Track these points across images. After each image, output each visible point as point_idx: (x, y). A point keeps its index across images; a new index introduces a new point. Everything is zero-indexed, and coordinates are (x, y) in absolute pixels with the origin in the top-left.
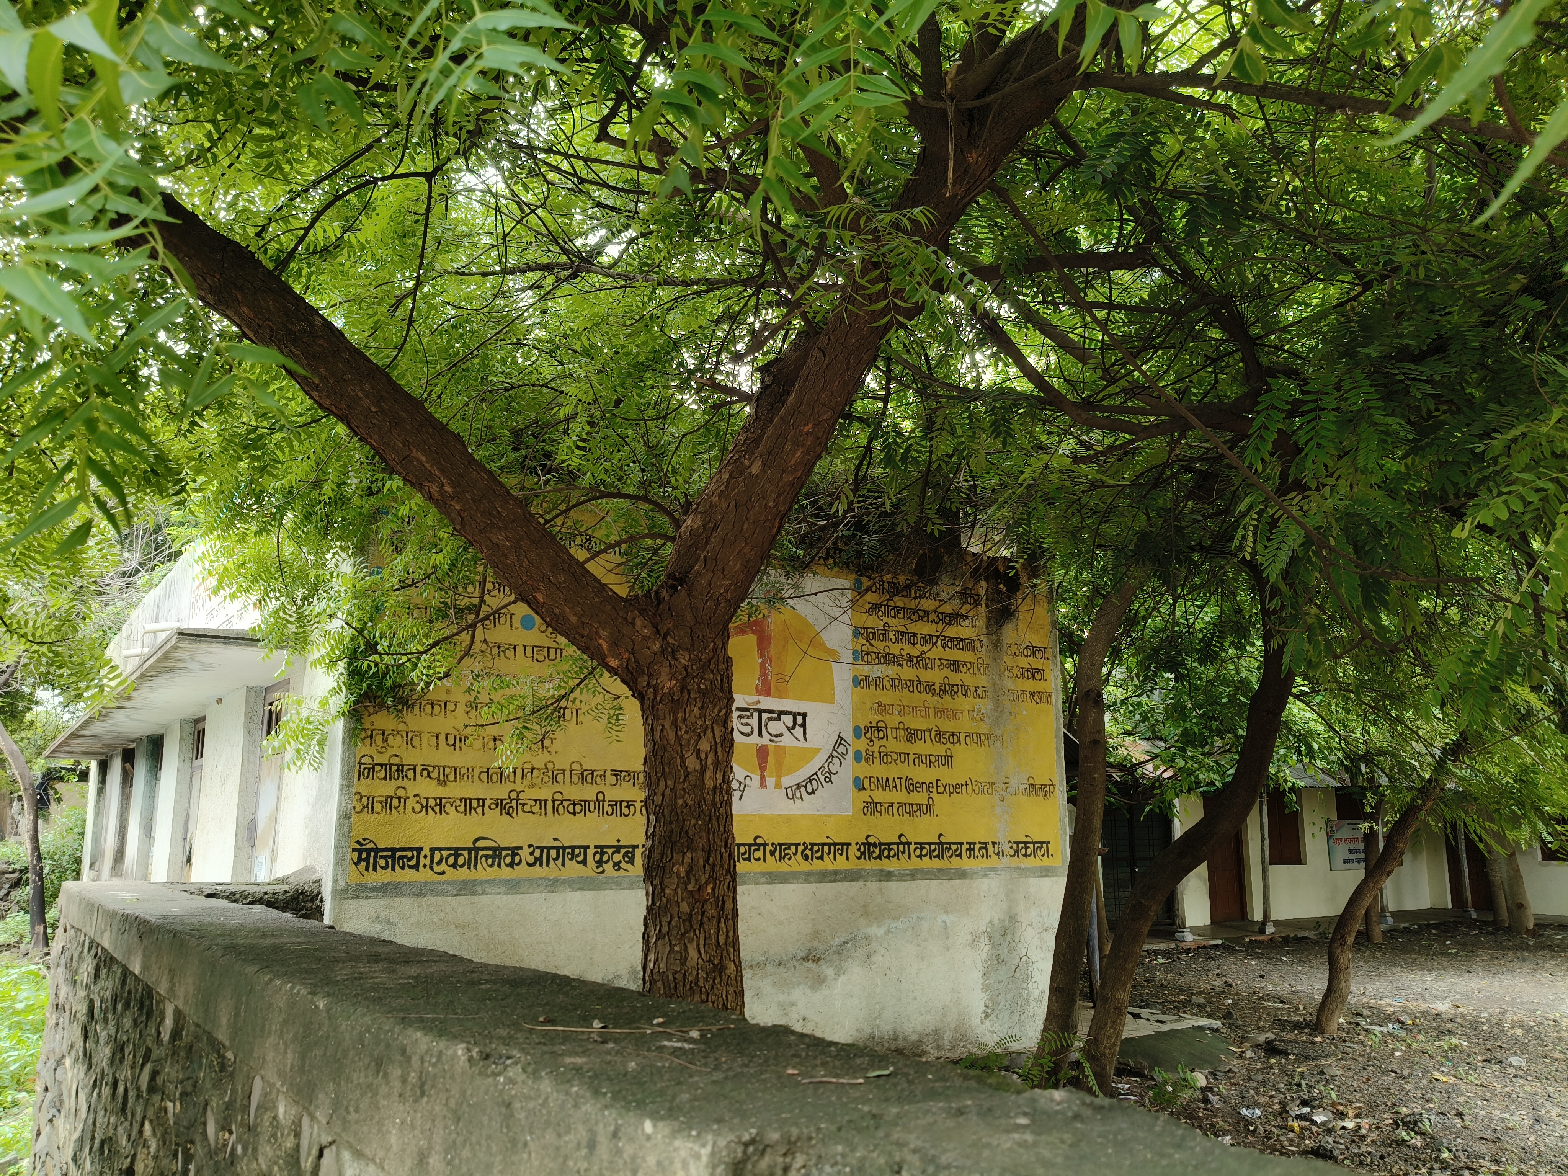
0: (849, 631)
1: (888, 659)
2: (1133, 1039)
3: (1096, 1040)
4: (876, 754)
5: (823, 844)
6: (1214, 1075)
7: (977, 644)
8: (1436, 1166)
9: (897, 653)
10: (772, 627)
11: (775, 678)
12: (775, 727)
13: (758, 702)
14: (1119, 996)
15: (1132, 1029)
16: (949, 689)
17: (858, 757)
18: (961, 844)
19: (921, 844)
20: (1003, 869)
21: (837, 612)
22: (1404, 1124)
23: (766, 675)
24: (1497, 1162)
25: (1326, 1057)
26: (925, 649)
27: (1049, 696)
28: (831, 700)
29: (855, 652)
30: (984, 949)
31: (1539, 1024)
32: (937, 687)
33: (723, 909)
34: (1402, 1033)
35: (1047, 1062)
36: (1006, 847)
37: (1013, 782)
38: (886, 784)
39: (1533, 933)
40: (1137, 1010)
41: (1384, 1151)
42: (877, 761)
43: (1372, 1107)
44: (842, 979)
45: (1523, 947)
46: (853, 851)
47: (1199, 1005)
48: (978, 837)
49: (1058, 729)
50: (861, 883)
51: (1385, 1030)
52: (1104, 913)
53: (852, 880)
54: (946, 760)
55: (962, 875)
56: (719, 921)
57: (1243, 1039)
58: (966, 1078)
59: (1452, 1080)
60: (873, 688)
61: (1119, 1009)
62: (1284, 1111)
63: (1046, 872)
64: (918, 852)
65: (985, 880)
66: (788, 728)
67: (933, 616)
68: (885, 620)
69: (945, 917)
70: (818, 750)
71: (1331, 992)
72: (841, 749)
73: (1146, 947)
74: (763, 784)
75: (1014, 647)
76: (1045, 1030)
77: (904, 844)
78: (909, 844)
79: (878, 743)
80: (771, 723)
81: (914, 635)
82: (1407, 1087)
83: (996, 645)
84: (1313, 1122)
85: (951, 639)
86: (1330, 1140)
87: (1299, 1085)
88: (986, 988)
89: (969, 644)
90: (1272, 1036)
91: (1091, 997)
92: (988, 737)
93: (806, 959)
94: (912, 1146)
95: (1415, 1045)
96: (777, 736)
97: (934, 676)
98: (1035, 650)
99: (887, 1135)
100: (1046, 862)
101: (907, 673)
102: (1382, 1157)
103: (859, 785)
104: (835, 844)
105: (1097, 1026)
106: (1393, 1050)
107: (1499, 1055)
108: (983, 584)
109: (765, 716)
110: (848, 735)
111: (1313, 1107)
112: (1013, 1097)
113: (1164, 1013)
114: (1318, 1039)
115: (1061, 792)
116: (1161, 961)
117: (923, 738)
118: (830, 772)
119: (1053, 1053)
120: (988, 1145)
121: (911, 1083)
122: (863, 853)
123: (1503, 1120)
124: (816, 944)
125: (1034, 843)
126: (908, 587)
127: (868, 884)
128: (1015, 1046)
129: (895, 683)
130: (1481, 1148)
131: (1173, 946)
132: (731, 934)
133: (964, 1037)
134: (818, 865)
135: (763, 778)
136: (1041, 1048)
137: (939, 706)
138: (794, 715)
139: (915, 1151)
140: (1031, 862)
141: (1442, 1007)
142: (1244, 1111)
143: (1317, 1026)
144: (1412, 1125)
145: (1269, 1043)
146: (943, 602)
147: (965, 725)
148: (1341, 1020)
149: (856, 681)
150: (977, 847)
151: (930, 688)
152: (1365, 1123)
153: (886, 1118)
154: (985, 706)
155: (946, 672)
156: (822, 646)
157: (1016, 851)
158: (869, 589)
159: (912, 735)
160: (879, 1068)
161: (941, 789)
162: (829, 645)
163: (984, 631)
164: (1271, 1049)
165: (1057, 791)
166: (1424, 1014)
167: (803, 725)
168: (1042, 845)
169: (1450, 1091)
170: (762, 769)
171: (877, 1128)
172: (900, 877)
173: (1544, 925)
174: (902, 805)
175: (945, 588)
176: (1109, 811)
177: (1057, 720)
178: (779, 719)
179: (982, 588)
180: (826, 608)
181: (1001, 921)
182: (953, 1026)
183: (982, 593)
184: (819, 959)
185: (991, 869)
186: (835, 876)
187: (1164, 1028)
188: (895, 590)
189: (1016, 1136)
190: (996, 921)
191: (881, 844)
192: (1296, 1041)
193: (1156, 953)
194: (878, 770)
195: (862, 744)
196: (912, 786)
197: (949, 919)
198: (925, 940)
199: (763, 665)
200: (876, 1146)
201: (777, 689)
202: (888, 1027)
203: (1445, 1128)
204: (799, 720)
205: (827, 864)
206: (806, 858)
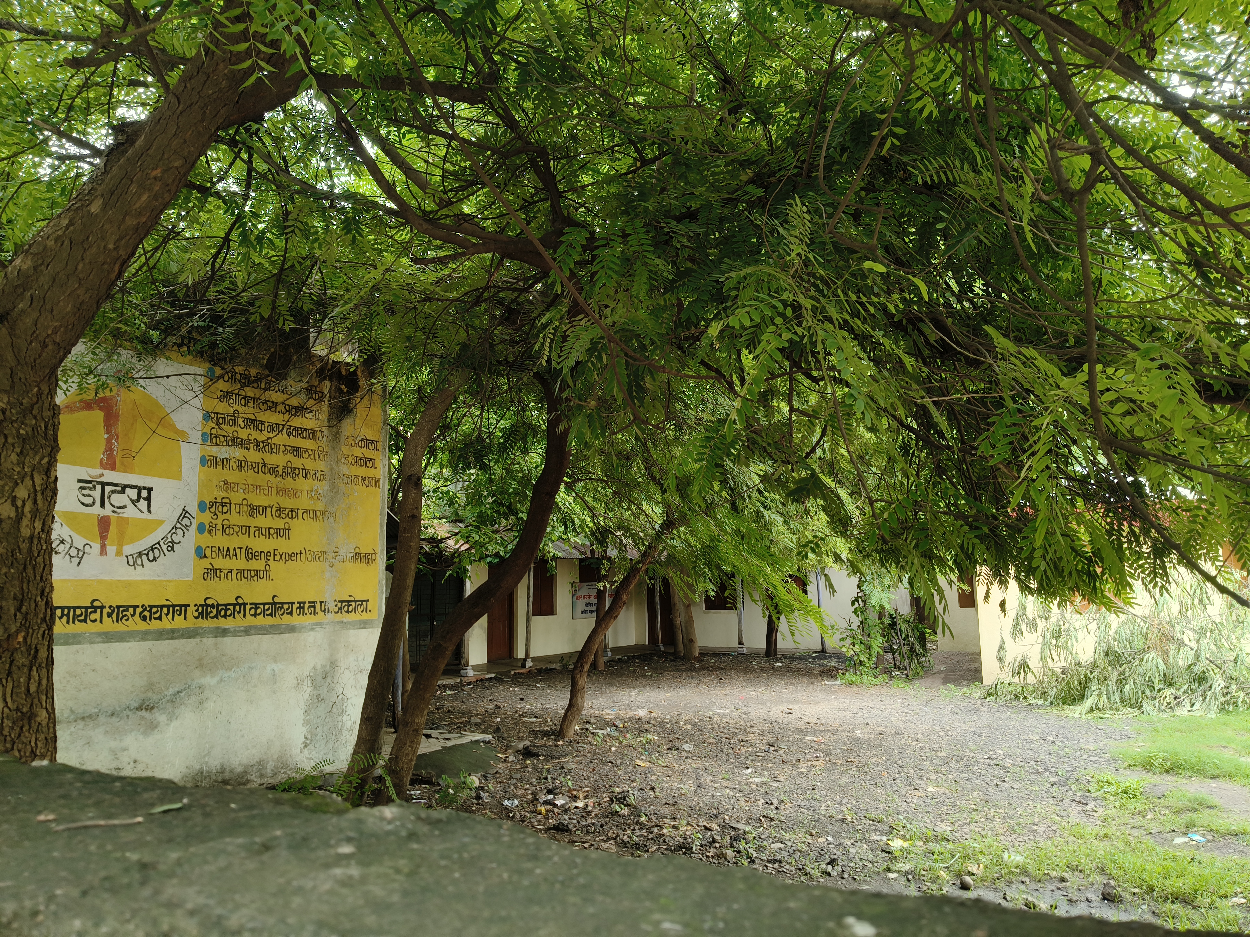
0: (200, 415)
1: (236, 442)
2: (425, 754)
3: (397, 757)
4: (219, 527)
5: (162, 606)
6: (485, 777)
7: (319, 434)
8: (637, 827)
9: (245, 437)
10: (120, 404)
11: (121, 453)
12: (118, 500)
13: (102, 475)
14: (417, 720)
15: (426, 747)
16: (290, 472)
17: (201, 528)
18: (293, 603)
19: (256, 604)
20: (328, 623)
21: (188, 395)
22: (617, 799)
23: (111, 450)
24: (674, 819)
25: (566, 755)
26: (271, 435)
27: (377, 481)
28: (178, 476)
29: (204, 434)
30: (307, 689)
31: (701, 720)
32: (280, 470)
33: (35, 657)
34: (616, 734)
35: (355, 779)
36: (332, 606)
37: (342, 552)
38: (227, 553)
39: (699, 659)
40: (428, 732)
41: (603, 821)
42: (219, 533)
43: (596, 790)
44: (175, 723)
45: (692, 669)
46: (191, 611)
47: (476, 724)
48: (307, 597)
49: (383, 508)
50: (197, 640)
51: (605, 732)
52: (407, 657)
53: (190, 637)
54: (284, 532)
55: (292, 629)
56: (30, 669)
57: (508, 747)
58: (278, 802)
59: (648, 765)
60: (220, 467)
61: (417, 731)
62: (535, 799)
63: (364, 625)
64: (253, 611)
65: (312, 633)
66: (133, 501)
67: (280, 407)
68: (236, 407)
69: (274, 666)
70: (161, 522)
71: (572, 707)
72: (186, 521)
73: (439, 683)
74: (103, 551)
75: (351, 439)
76: (355, 753)
77: (240, 605)
78: (245, 604)
79: (221, 517)
80: (114, 496)
81: (262, 423)
82: (619, 772)
83: (336, 436)
84: (555, 805)
85: (295, 428)
86: (567, 817)
87: (546, 778)
88: (306, 723)
89: (312, 434)
90: (527, 743)
91: (393, 724)
92: (323, 513)
93: (139, 708)
94: (190, 906)
95: (625, 742)
96: (120, 508)
97: (279, 460)
98: (369, 443)
99: (157, 892)
100: (365, 616)
101: (254, 456)
102: (602, 826)
103: (201, 554)
104: (174, 606)
105: (398, 746)
106: (611, 746)
107: (677, 744)
108: (327, 383)
109: (108, 489)
110: (193, 509)
111: (556, 794)
112: (334, 820)
113: (450, 732)
114: (561, 743)
115: (381, 561)
116: (449, 692)
117: (264, 513)
118: (173, 542)
119: (362, 771)
120: (300, 890)
121: (206, 815)
122: (201, 614)
123: (678, 789)
124: (150, 694)
125: (355, 601)
126: (258, 380)
127: (205, 640)
128: (328, 769)
129: (241, 465)
130: (666, 810)
131: (458, 680)
132: (44, 682)
133: (285, 765)
134: (155, 625)
135: (103, 547)
136: (351, 768)
137: (281, 485)
138: (139, 489)
139: (192, 913)
140: (353, 617)
141: (642, 713)
142: (506, 803)
143: (559, 734)
144: (622, 799)
145: (526, 748)
146: (291, 395)
147: (304, 502)
148: (577, 728)
149: (204, 461)
150: (307, 605)
151: (273, 470)
152: (591, 802)
153: (162, 867)
154: (323, 487)
155: (290, 457)
156: (172, 427)
157: (340, 609)
158: (221, 377)
159: (254, 510)
160: (171, 802)
161: (278, 558)
162: (179, 426)
163: (326, 423)
164: (527, 753)
165: (378, 560)
166: (630, 719)
167: (148, 499)
168: (362, 603)
169: (648, 772)
170: (103, 537)
171: (143, 883)
172: (235, 633)
173: (705, 653)
174: (241, 571)
175: (292, 382)
176: (419, 576)
177: (383, 500)
178: (123, 492)
179: (326, 386)
180: (179, 392)
181: (323, 666)
182: (275, 757)
183: (326, 391)
184: (152, 708)
185: (317, 624)
186: (172, 634)
187: (449, 744)
188: (246, 381)
189: (338, 872)
190: (319, 667)
191: (218, 605)
192: (545, 746)
193: (445, 687)
194: (220, 541)
195: (206, 518)
196: (250, 554)
197: (276, 667)
198: (255, 686)
199: (109, 441)
200: (135, 913)
201: (122, 464)
202: (216, 763)
203: (644, 799)
204: (144, 493)
205: (166, 624)
206: (144, 618)
